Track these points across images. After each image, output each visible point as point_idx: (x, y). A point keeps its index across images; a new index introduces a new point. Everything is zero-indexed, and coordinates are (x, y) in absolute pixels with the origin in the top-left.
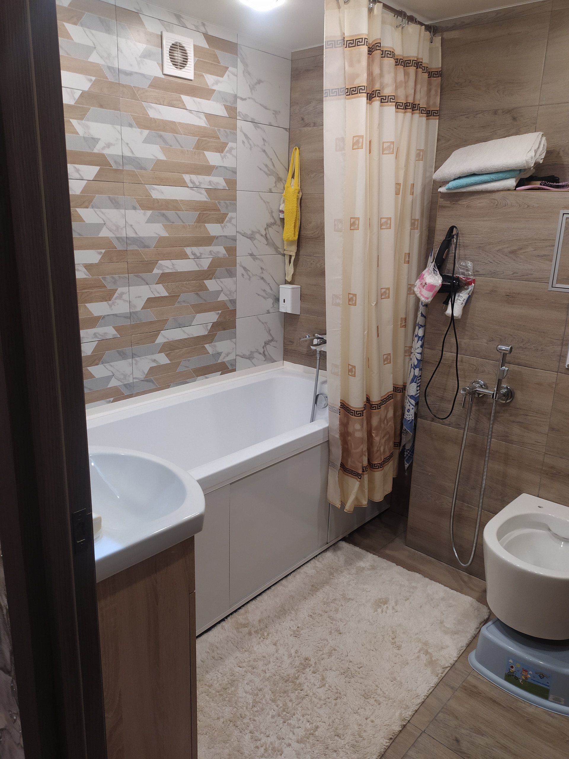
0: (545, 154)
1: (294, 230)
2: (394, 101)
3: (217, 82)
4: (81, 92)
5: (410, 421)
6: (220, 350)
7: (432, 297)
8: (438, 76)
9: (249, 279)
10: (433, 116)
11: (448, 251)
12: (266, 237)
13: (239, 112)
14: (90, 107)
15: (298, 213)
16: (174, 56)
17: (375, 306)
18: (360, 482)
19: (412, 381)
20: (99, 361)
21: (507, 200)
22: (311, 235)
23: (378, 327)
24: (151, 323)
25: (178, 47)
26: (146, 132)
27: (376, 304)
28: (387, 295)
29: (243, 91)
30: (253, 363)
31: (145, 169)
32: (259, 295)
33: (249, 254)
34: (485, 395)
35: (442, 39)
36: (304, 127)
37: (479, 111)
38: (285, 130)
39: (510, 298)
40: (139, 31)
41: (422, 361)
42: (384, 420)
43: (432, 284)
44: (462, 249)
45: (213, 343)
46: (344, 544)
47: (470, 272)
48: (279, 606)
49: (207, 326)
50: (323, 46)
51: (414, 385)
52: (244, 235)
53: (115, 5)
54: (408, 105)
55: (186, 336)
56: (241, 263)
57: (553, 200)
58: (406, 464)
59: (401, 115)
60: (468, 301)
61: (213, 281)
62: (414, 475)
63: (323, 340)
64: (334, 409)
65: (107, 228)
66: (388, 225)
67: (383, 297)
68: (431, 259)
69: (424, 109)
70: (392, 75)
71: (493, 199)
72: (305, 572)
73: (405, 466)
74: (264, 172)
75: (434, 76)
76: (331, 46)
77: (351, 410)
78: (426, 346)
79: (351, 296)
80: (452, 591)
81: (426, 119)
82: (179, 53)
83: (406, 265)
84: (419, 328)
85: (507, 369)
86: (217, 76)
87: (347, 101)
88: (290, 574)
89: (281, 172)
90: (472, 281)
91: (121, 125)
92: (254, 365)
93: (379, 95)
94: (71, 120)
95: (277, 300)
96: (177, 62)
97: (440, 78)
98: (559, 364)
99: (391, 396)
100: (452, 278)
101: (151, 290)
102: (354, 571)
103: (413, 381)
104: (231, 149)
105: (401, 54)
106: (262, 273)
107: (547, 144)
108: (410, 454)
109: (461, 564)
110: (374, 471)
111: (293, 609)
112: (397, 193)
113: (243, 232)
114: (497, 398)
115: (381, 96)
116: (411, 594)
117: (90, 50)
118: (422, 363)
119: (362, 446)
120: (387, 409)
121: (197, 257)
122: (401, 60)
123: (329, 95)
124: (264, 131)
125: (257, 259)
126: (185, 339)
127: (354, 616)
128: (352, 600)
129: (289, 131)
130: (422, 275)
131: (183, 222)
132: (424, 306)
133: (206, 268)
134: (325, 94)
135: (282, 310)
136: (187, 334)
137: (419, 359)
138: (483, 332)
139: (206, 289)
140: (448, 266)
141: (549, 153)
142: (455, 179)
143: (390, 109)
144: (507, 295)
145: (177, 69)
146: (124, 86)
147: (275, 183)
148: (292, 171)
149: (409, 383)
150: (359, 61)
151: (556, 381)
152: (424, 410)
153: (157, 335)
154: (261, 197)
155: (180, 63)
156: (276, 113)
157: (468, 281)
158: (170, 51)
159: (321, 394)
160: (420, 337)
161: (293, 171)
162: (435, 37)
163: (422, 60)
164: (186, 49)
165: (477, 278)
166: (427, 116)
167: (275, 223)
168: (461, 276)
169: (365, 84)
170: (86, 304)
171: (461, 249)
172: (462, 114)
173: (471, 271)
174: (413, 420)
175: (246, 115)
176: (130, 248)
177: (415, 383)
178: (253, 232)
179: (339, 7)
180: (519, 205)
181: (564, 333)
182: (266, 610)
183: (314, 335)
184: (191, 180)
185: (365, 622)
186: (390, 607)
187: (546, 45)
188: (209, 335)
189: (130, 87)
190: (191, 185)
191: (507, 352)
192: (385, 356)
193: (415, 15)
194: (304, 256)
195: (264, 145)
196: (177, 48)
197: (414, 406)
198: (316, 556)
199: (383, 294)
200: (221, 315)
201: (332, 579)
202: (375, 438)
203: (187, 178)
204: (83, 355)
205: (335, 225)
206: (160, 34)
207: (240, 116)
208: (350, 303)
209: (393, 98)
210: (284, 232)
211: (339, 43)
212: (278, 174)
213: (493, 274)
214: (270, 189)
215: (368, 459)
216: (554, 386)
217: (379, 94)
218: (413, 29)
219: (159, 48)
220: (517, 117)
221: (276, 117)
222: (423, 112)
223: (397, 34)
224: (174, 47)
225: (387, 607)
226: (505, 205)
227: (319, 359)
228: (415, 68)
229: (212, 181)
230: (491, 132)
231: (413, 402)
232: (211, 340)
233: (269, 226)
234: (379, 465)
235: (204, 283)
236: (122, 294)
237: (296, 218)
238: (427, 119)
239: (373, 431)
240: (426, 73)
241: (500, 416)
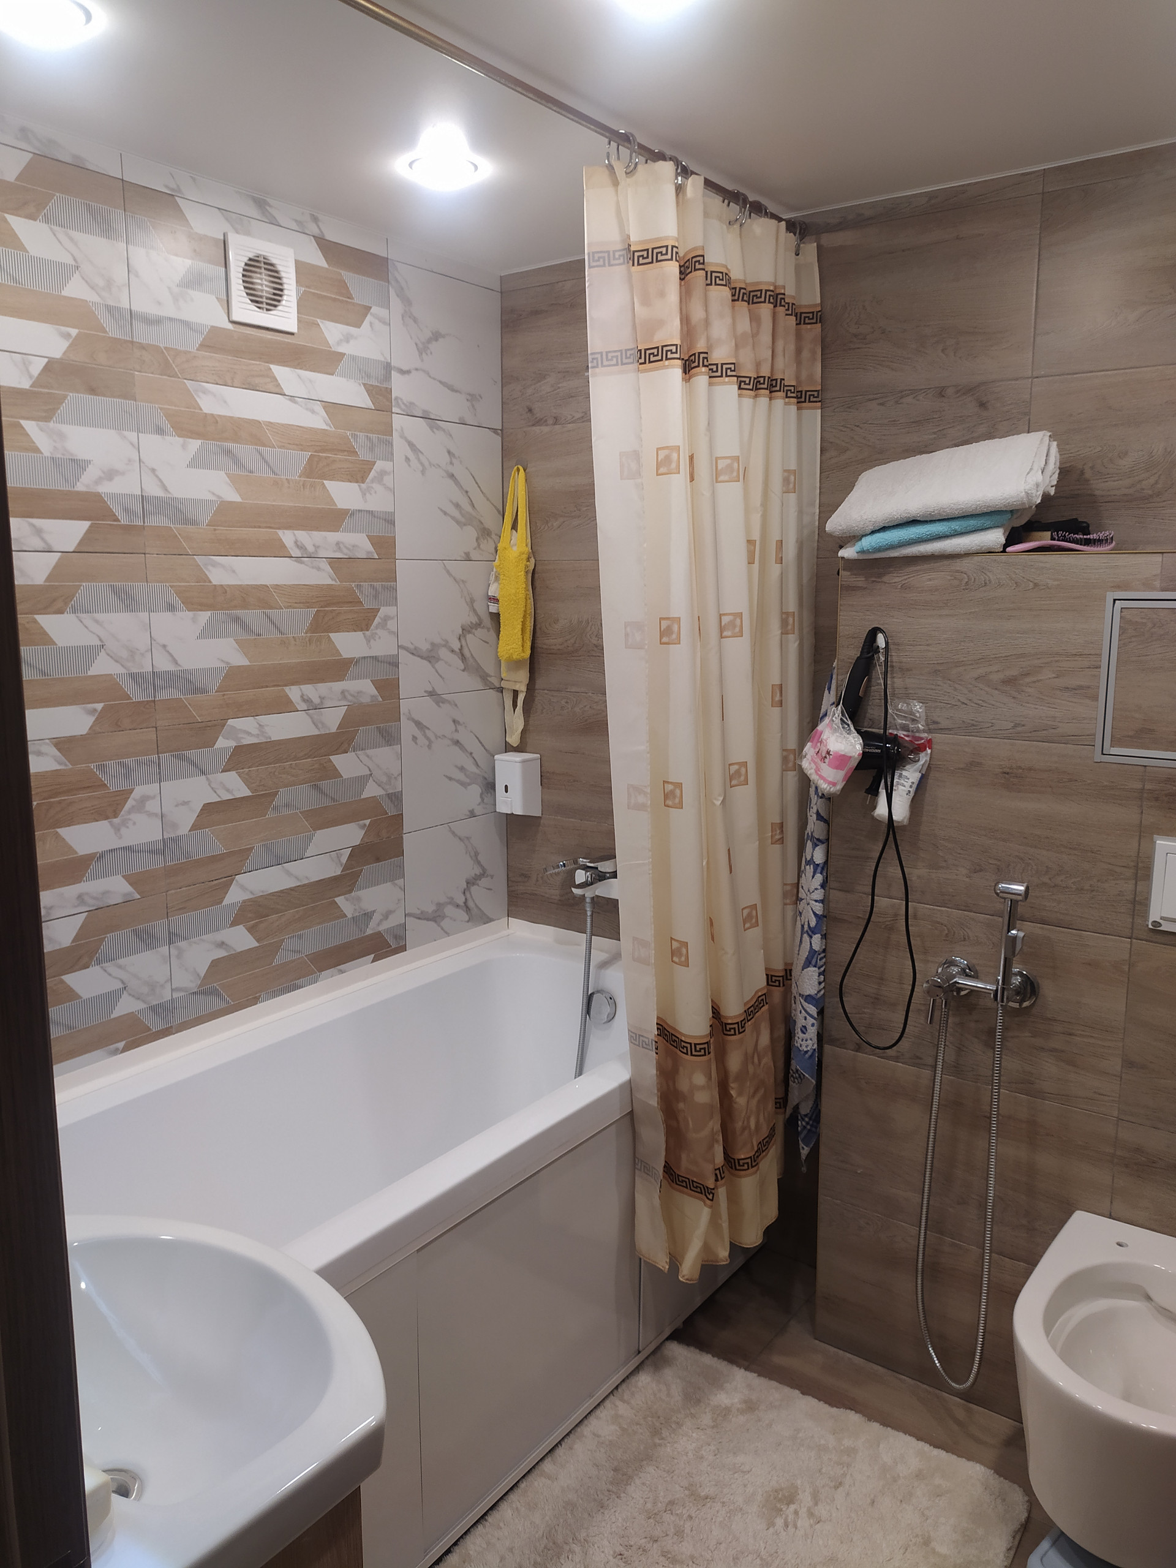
0: (1057, 476)
1: (523, 638)
2: (734, 373)
3: (347, 338)
4: (46, 360)
5: (810, 1053)
6: (369, 908)
7: (843, 781)
8: (814, 321)
9: (429, 747)
10: (810, 402)
11: (869, 681)
12: (463, 655)
13: (396, 398)
14: (67, 393)
15: (529, 601)
16: (252, 283)
17: (721, 806)
18: (711, 1207)
19: (808, 963)
20: (91, 958)
21: (988, 573)
22: (560, 647)
23: (729, 850)
24: (214, 859)
25: (262, 265)
26: (195, 444)
27: (723, 802)
28: (742, 778)
29: (403, 355)
30: (442, 929)
31: (194, 523)
32: (450, 779)
33: (425, 692)
34: (972, 991)
35: (819, 247)
36: (533, 425)
37: (905, 391)
38: (494, 432)
39: (1011, 780)
40: (175, 232)
41: (826, 917)
42: (754, 1054)
43: (843, 753)
44: (900, 676)
45: (353, 894)
46: (677, 1350)
47: (920, 726)
48: (540, 1533)
49: (338, 857)
50: (584, 259)
51: (812, 972)
52: (415, 652)
53: (122, 180)
54: (762, 382)
55: (291, 883)
56: (409, 713)
57: (1089, 571)
58: (803, 1148)
59: (748, 402)
60: (921, 786)
61: (351, 755)
62: (824, 1173)
63: (597, 871)
64: (643, 1041)
65: (108, 655)
66: (737, 630)
67: (734, 782)
68: (829, 697)
69: (792, 388)
70: (729, 320)
71: (957, 571)
72: (594, 1434)
73: (800, 1154)
74: (453, 518)
75: (807, 321)
76: (601, 262)
77: (682, 1041)
78: (832, 883)
79: (670, 787)
80: (936, 1452)
81: (796, 408)
82: (264, 277)
83: (777, 710)
84: (815, 845)
85: (1021, 934)
86: (347, 324)
87: (641, 375)
88: (560, 1443)
89: (489, 519)
90: (926, 743)
91: (139, 431)
92: (446, 932)
93: (706, 363)
94: (23, 422)
95: (490, 786)
96: (261, 297)
97: (819, 325)
98: (1133, 919)
99: (763, 1000)
100: (884, 738)
101: (212, 786)
102: (706, 1419)
103: (810, 963)
104: (383, 473)
105: (741, 277)
106: (456, 731)
107: (1060, 455)
108: (812, 1126)
109: (953, 1384)
110: (740, 1177)
111: (575, 1541)
112: (751, 562)
113: (412, 647)
114: (1005, 999)
115: (710, 365)
116: (845, 1468)
117: (66, 271)
118: (827, 922)
119: (711, 1123)
120: (757, 1030)
121: (313, 707)
122: (742, 291)
123: (602, 363)
124: (451, 435)
125: (444, 701)
126: (291, 889)
127: (723, 1545)
128: (713, 1499)
129: (502, 433)
130: (816, 732)
131: (281, 633)
132: (821, 798)
133: (334, 729)
134: (592, 362)
135: (503, 808)
136: (296, 877)
137: (820, 913)
138: (958, 852)
139: (336, 774)
140: (869, 711)
141: (1064, 472)
142: (873, 532)
143: (728, 390)
144: (1005, 773)
145: (261, 311)
146: (142, 347)
147: (477, 540)
148: (512, 515)
149: (800, 968)
150: (662, 294)
151: (1130, 957)
152: (838, 1027)
153: (227, 886)
154: (448, 572)
155: (267, 298)
156: (472, 398)
157: (916, 742)
158: (245, 273)
159: (598, 992)
160: (818, 865)
161: (515, 512)
162: (804, 243)
163: (785, 289)
164: (279, 268)
165: (937, 737)
166: (798, 402)
167: (479, 625)
168: (901, 734)
169: (678, 342)
170: (59, 830)
171: (895, 675)
172: (871, 397)
173: (923, 723)
174: (815, 1050)
175: (411, 403)
176: (162, 696)
177: (815, 966)
178: (434, 646)
179: (616, 183)
180: (1016, 583)
181: (1139, 852)
182: (511, 1550)
183: (576, 862)
184: (296, 542)
185: (750, 1558)
186: (803, 1512)
187: (1037, 260)
188: (344, 875)
189: (157, 348)
190: (296, 552)
191: (1020, 898)
192: (746, 912)
193: (764, 201)
194: (546, 691)
195: (451, 463)
196: (260, 267)
197: (815, 1019)
198: (617, 1388)
199: (734, 776)
200: (369, 830)
201: (660, 1445)
202: (738, 1100)
203: (287, 537)
204: (48, 947)
205: (627, 635)
206: (222, 238)
207: (399, 406)
208: (669, 802)
209: (733, 369)
210: (500, 642)
211: (617, 256)
212: (482, 523)
213: (971, 728)
214: (467, 554)
215: (725, 1153)
216: (1126, 968)
217: (705, 360)
218: (761, 227)
219: (222, 267)
220: (988, 402)
221: (473, 406)
222: (789, 394)
223: (732, 237)
224: (253, 265)
225: (796, 1512)
226: (986, 583)
227: (592, 915)
228: (771, 306)
229: (343, 543)
230: (934, 433)
231: (813, 1010)
232: (349, 886)
233: (466, 630)
234: (749, 1161)
235: (330, 761)
236: (144, 799)
237: (525, 611)
238: (798, 409)
239: (732, 1085)
240: (792, 315)
241: (1012, 1037)
